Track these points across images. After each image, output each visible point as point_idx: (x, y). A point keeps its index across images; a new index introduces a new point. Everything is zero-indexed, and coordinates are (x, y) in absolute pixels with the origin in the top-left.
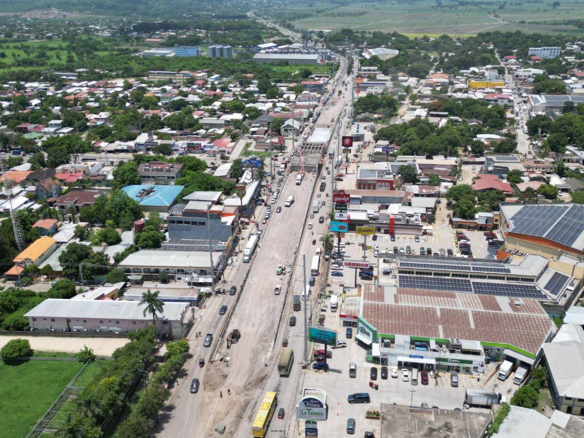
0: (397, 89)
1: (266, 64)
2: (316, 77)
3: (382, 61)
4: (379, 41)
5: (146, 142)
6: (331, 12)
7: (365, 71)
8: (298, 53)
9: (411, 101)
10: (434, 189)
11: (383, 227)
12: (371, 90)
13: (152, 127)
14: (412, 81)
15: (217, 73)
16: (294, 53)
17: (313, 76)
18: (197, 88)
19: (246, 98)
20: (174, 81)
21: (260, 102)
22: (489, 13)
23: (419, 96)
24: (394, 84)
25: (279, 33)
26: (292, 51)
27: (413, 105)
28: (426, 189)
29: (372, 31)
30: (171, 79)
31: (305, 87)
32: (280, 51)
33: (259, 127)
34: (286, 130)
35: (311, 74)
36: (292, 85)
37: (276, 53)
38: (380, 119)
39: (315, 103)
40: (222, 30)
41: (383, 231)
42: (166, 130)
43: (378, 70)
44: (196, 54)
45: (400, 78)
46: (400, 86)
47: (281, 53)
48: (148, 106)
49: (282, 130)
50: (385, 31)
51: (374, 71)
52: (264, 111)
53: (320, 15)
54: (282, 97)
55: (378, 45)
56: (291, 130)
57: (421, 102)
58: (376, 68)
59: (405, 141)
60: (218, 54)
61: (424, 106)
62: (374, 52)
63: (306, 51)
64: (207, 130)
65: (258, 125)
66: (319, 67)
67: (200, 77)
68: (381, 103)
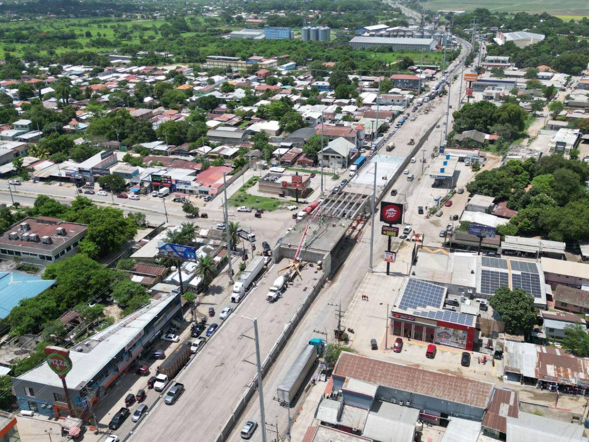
0: (532, 91)
1: (364, 49)
2: (419, 68)
3: (518, 49)
4: (521, 23)
5: (93, 168)
7: (492, 61)
8: (409, 36)
9: (552, 112)
12: (491, 91)
14: (558, 79)
15: (293, 60)
16: (404, 36)
17: (415, 67)
20: (235, 70)
23: (567, 104)
24: (529, 83)
26: (402, 34)
27: (554, 119)
29: (516, 12)
30: (230, 66)
31: (396, 83)
32: (388, 33)
33: (291, 147)
34: (326, 158)
35: (412, 64)
37: (381, 36)
40: (337, 11)
42: (155, 145)
43: (509, 61)
45: (540, 74)
46: (539, 86)
47: (388, 36)
50: (531, 13)
51: (504, 62)
55: (519, 28)
56: (333, 157)
57: (568, 115)
58: (507, 58)
60: (312, 37)
61: (574, 123)
62: (509, 36)
63: (419, 34)
64: (213, 147)
65: (290, 144)
67: (266, 65)
68: (499, 116)
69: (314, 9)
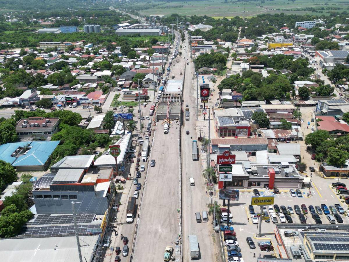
0: (220, 50)
1: (124, 36)
2: (161, 43)
3: (203, 32)
4: (197, 21)
5: (29, 98)
6: (161, 6)
7: (194, 38)
8: (145, 28)
9: (233, 58)
10: (288, 133)
11: (262, 182)
12: (202, 51)
13: (37, 84)
14: (228, 44)
15: (90, 43)
16: (142, 28)
17: (159, 43)
18: (76, 53)
19: (113, 59)
20: (59, 49)
21: (123, 62)
22: (257, 5)
23: (238, 54)
24: (217, 47)
25: (130, 17)
26: (141, 27)
27: (235, 60)
28: (281, 133)
29: (190, 16)
30: (56, 47)
31: (155, 50)
32: (133, 27)
33: (125, 81)
34: (147, 83)
35: (157, 41)
36: (146, 49)
37: (130, 29)
38: (216, 71)
39: (165, 61)
40: (93, 17)
41: (262, 185)
42: (49, 86)
43: (202, 38)
44: (75, 31)
45: (220, 43)
46: (222, 48)
47: (134, 29)
48: (37, 67)
49: (144, 83)
50: (199, 15)
51: (200, 38)
52: (127, 68)
53: (155, 8)
54: (139, 57)
55: (197, 23)
56: (150, 82)
57: (241, 58)
58: (201, 37)
59: (245, 89)
60: (90, 31)
61: (245, 61)
62: (197, 27)
63: (151, 27)
64: (83, 84)
65: (124, 79)
66: (161, 37)
67: (78, 45)
68: (215, 60)
69: (79, 16)
